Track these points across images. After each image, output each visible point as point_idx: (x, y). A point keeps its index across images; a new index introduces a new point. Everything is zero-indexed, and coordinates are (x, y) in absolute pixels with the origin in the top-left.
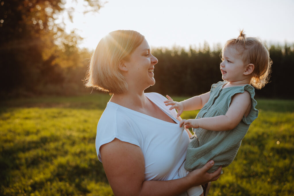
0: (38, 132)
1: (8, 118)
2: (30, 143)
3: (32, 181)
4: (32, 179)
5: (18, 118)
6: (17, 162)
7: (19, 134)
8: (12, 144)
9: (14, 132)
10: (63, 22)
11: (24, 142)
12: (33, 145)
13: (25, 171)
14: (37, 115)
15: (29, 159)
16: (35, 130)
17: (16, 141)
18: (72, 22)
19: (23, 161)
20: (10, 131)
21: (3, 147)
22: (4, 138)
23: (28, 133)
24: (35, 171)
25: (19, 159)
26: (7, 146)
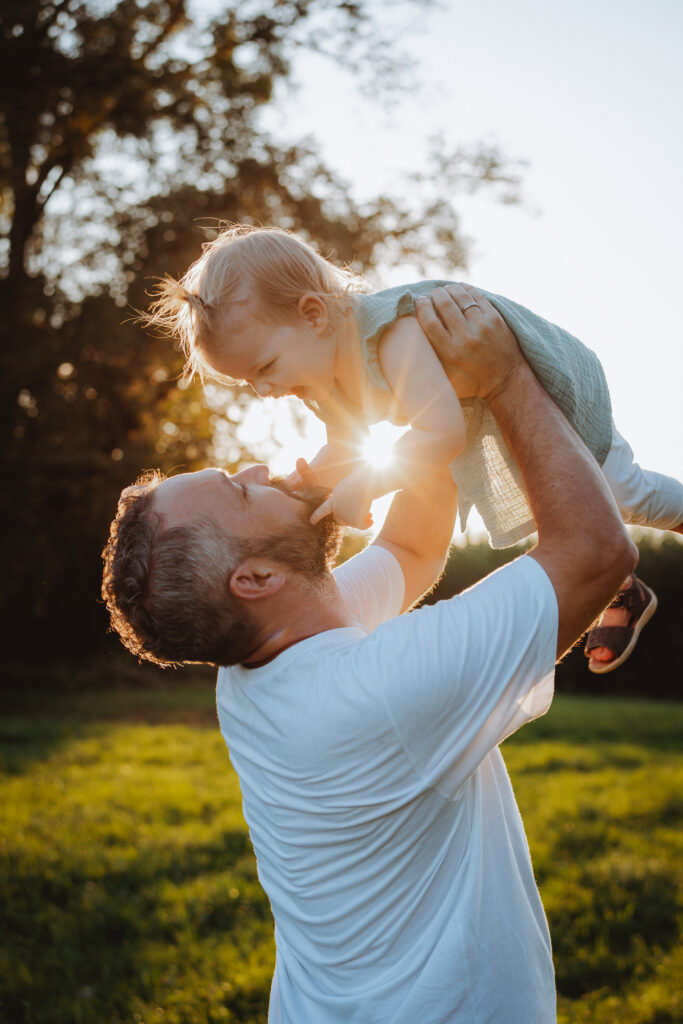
0: (207, 814)
1: (95, 760)
2: (192, 850)
3: (227, 986)
4: (227, 980)
5: (127, 760)
6: (163, 916)
7: (148, 819)
8: (130, 853)
9: (130, 811)
10: (272, 438)
11: (169, 847)
12: (203, 859)
13: (195, 951)
14: (188, 751)
15: (200, 910)
16: (195, 807)
17: (144, 843)
18: (302, 434)
19: (181, 913)
20: (117, 806)
21: (106, 864)
22: (103, 830)
23: (175, 817)
24: (228, 954)
25: (168, 905)
26: (121, 857)
